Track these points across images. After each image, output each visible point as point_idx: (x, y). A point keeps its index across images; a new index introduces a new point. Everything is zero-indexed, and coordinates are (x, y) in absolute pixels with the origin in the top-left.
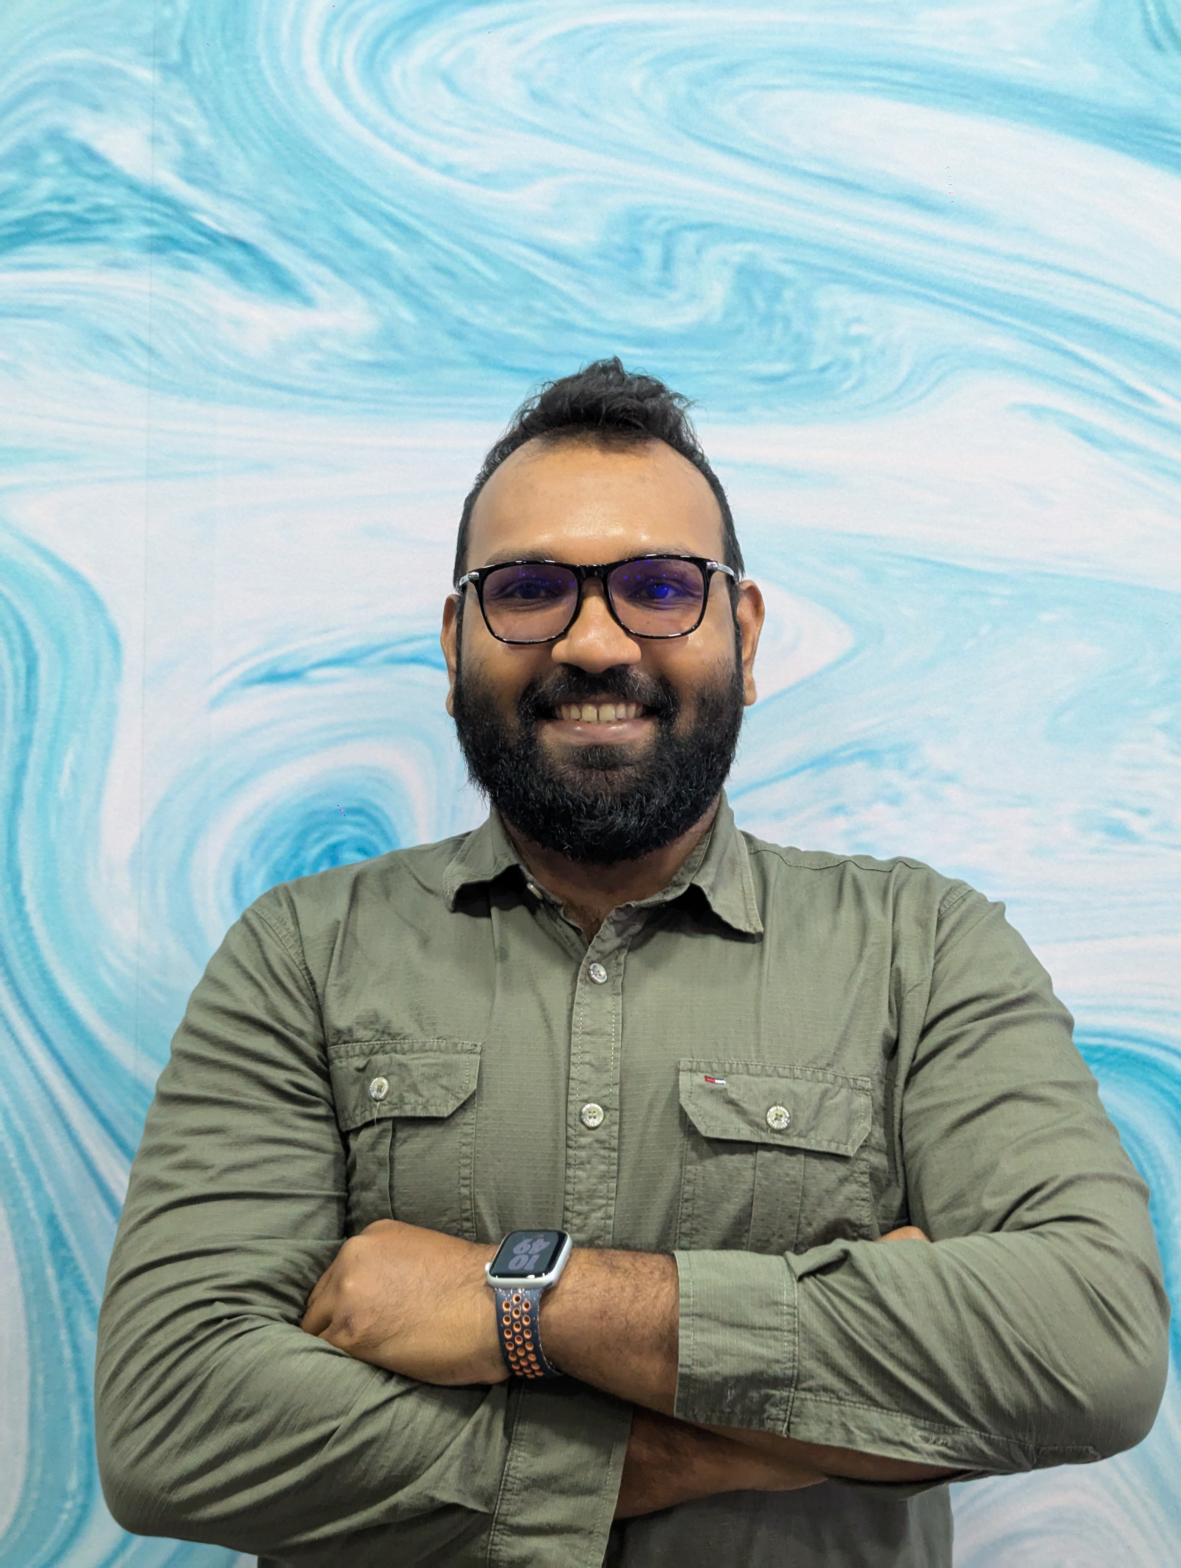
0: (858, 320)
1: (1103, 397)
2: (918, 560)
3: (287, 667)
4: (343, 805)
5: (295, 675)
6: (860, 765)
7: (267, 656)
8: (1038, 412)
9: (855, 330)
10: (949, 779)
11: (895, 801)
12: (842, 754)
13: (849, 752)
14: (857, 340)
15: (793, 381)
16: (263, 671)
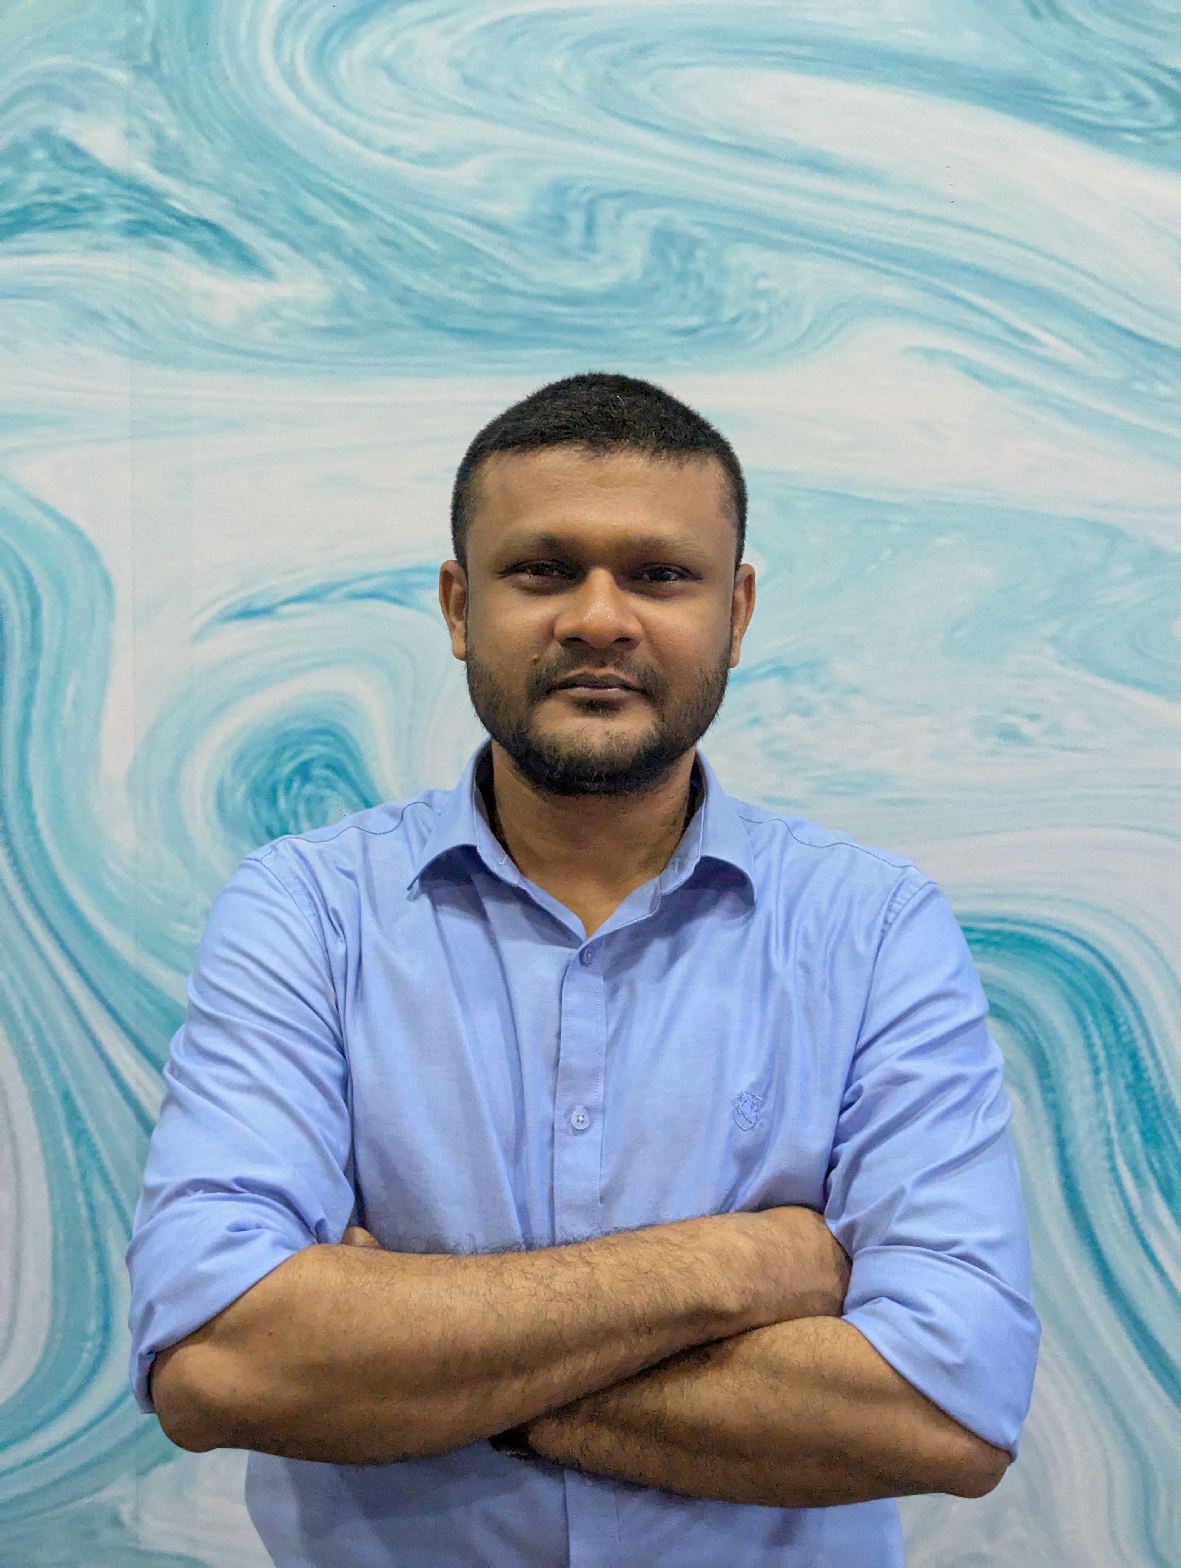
0: (764, 275)
3: (259, 604)
4: (312, 726)
5: (266, 612)
7: (242, 594)
8: (931, 354)
9: (762, 284)
14: (764, 294)
16: (238, 608)
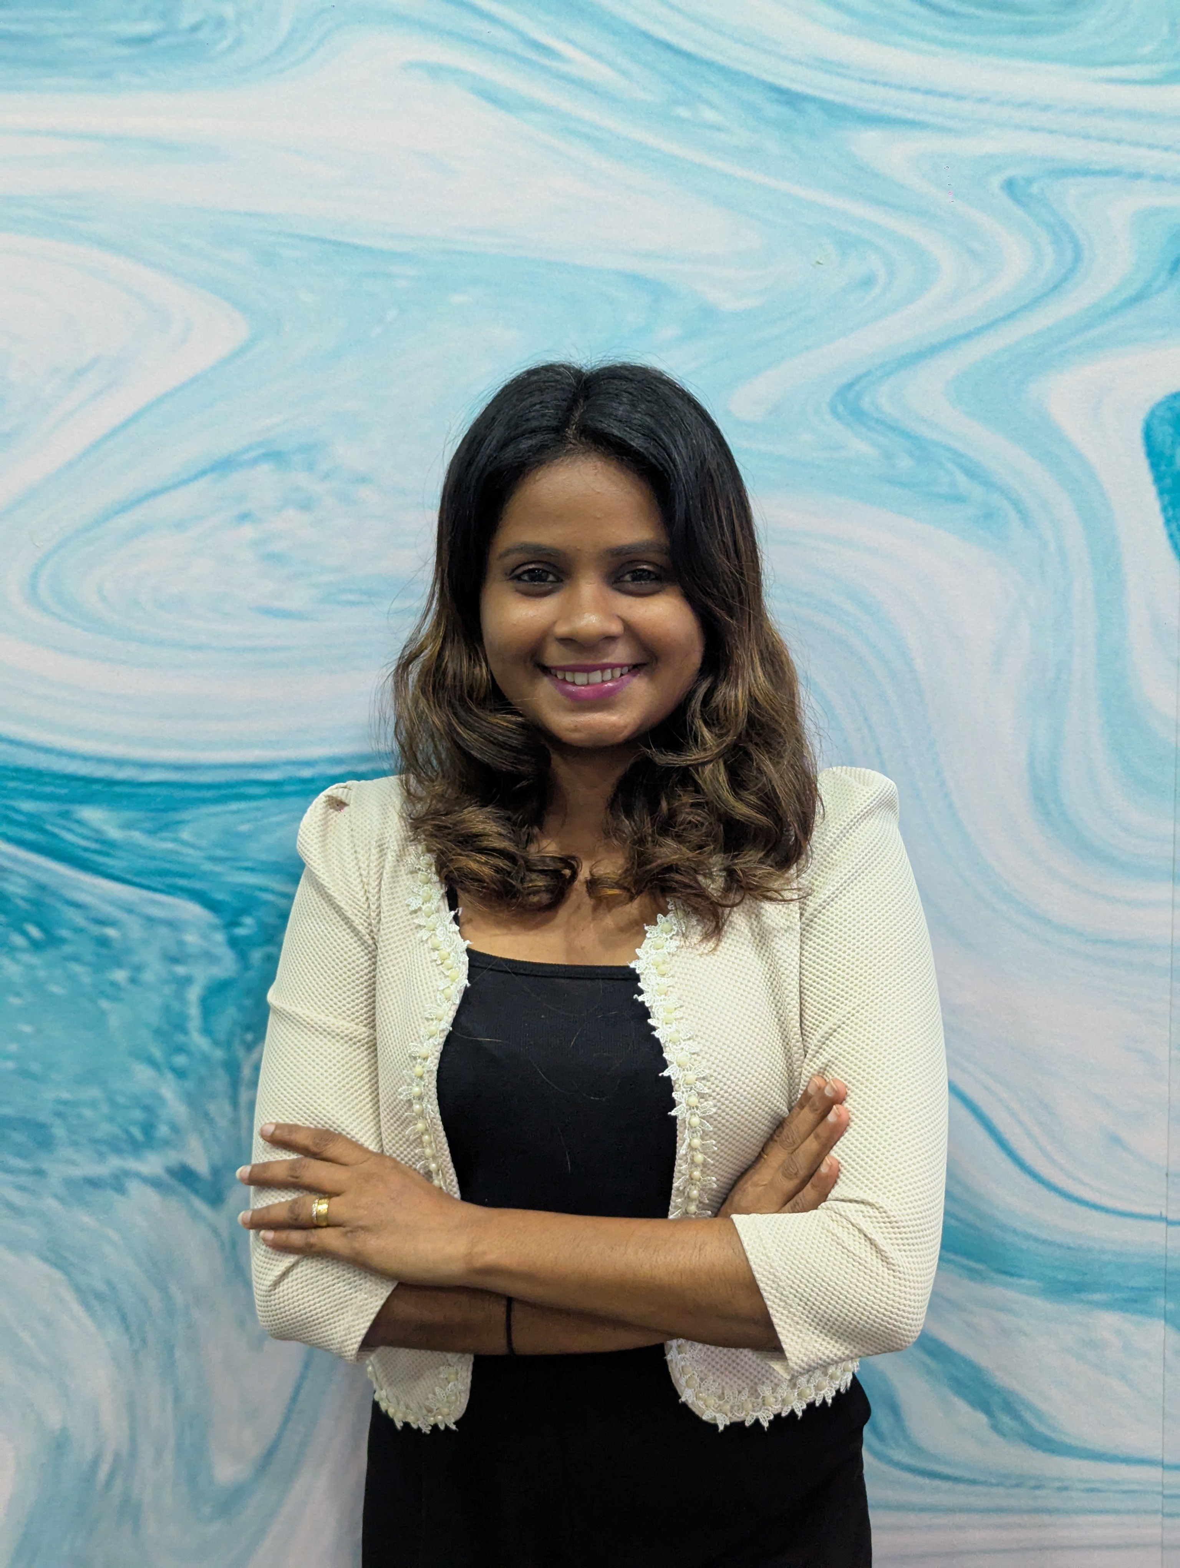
1: (506, 53)
2: (315, 239)
6: (265, 468)
10: (363, 480)
11: (306, 506)
12: (246, 457)
13: (253, 454)
15: (161, 42)
